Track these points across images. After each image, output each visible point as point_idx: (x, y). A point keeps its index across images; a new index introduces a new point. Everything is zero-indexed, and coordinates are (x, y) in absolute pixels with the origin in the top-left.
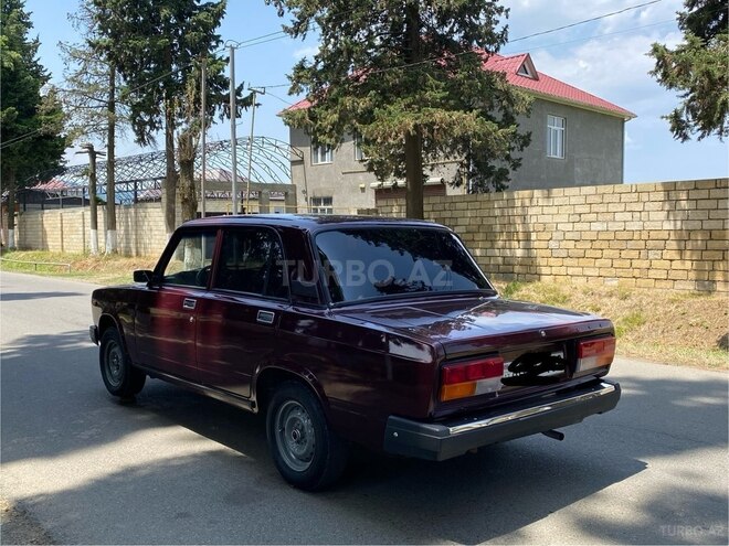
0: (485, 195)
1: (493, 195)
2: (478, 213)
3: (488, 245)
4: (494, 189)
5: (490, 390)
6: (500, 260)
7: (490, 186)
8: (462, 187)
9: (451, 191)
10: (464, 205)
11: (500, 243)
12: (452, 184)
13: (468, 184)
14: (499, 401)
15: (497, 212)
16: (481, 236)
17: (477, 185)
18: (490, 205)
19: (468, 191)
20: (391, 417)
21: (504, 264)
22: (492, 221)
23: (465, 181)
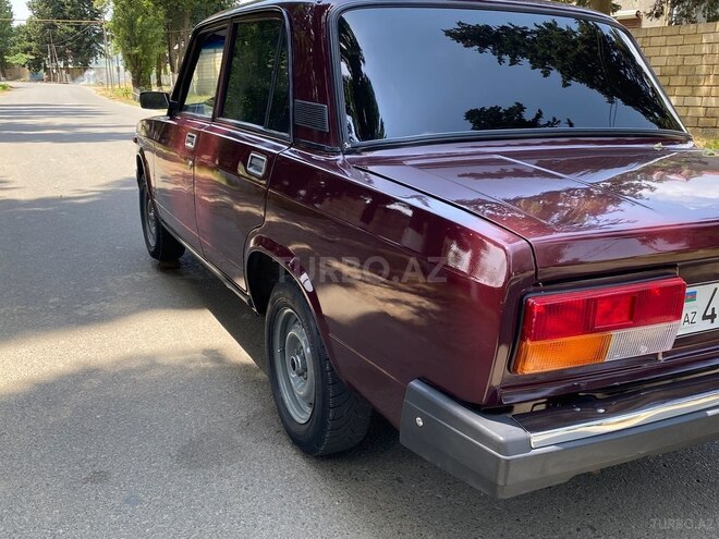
0: (692, 26)
1: (703, 26)
2: (680, 50)
3: (688, 91)
4: (705, 20)
5: (644, 351)
6: (701, 111)
7: (700, 16)
8: (663, 18)
9: (646, 23)
10: (662, 40)
11: (704, 90)
12: (650, 15)
13: (670, 14)
14: (665, 368)
15: (705, 49)
16: (680, 80)
17: (682, 14)
18: (697, 40)
19: (670, 23)
20: (415, 384)
21: (706, 117)
22: (696, 60)
23: (667, 9)
